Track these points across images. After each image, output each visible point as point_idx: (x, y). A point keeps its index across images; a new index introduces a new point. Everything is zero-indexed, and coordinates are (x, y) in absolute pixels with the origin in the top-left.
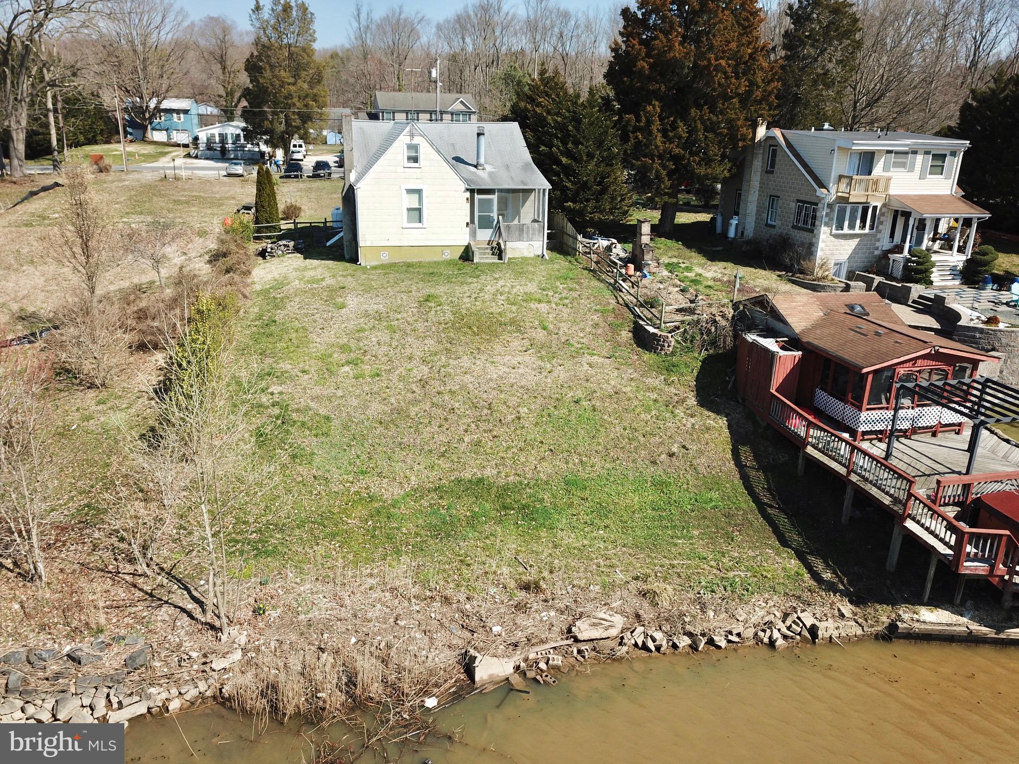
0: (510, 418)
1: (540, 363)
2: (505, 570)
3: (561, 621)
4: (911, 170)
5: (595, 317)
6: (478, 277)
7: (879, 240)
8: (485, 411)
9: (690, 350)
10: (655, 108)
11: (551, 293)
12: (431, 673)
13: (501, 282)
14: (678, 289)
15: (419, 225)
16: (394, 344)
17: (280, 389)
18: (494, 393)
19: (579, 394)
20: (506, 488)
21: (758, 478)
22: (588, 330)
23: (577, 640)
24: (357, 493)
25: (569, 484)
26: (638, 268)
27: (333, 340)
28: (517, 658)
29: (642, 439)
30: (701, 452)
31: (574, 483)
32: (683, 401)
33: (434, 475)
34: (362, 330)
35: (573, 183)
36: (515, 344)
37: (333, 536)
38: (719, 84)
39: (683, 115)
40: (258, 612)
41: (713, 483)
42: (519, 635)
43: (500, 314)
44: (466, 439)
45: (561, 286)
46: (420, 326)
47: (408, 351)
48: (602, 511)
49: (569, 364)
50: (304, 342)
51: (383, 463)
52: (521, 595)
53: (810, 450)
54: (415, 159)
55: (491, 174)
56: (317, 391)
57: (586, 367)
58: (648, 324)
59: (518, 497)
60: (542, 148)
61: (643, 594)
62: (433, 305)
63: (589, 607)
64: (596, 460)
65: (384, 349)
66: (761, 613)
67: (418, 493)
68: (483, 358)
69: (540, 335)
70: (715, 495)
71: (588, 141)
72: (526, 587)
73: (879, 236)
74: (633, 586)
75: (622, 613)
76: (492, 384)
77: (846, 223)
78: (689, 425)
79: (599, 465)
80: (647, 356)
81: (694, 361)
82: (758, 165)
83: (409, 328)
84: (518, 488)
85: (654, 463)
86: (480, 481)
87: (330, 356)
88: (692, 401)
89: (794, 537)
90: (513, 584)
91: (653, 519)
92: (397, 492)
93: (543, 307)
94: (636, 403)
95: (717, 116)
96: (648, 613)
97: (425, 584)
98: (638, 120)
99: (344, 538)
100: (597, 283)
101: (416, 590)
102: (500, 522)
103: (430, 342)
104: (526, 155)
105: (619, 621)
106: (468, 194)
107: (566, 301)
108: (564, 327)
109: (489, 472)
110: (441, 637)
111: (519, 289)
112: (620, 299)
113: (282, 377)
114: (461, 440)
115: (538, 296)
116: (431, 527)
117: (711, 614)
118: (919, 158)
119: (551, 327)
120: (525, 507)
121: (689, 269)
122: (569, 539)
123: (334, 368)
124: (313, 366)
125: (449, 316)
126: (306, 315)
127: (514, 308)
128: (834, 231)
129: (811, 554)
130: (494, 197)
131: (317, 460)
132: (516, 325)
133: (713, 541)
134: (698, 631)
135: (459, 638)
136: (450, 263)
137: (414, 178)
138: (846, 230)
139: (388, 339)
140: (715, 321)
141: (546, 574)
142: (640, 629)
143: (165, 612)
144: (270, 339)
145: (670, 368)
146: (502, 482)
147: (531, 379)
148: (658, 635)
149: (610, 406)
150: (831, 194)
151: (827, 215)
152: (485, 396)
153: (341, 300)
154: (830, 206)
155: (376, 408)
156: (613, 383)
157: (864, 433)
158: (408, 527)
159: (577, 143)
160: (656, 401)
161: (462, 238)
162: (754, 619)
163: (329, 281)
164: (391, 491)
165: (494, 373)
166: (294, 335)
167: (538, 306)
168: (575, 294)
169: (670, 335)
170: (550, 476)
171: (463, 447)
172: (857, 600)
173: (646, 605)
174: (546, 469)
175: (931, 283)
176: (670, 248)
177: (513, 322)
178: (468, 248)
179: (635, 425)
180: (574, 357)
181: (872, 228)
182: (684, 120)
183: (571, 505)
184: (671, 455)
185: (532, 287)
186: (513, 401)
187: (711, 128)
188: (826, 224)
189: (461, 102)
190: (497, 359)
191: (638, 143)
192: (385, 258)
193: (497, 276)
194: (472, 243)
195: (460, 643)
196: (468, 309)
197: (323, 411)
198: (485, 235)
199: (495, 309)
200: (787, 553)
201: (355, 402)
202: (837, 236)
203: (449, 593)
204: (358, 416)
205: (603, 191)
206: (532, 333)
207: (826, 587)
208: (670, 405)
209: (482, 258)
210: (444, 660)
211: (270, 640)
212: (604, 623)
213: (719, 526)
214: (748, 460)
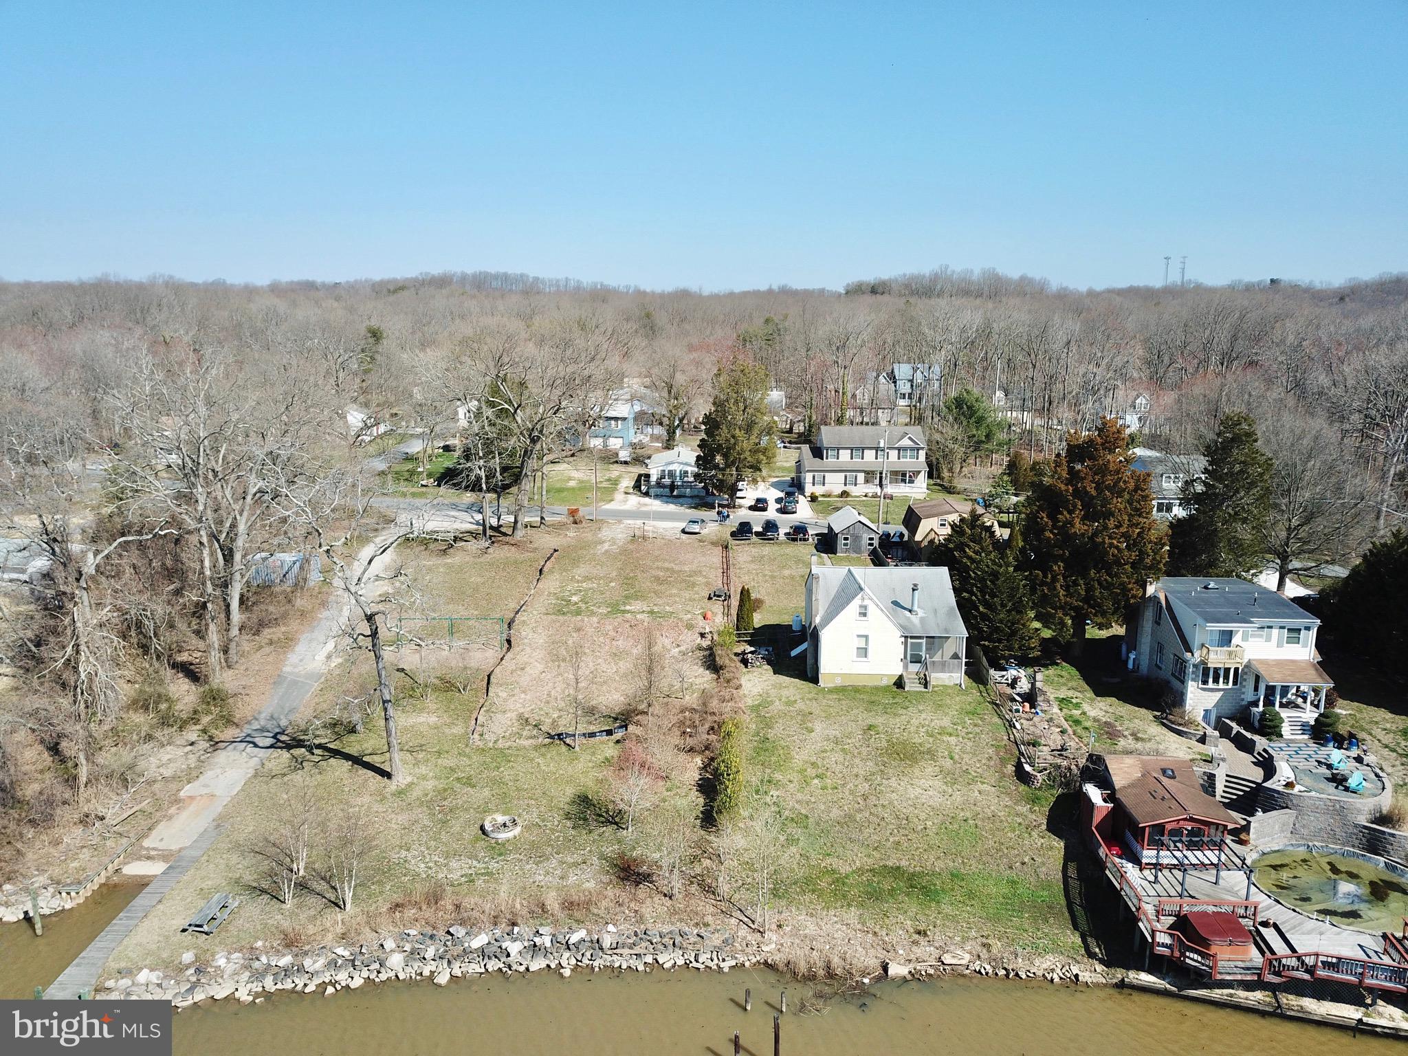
0: (920, 828)
1: (944, 787)
2: (909, 922)
3: (936, 953)
4: (1269, 639)
5: (990, 751)
6: (906, 708)
7: (1244, 693)
8: (904, 822)
9: (1052, 787)
10: (1058, 567)
11: (960, 728)
12: (866, 968)
13: (924, 716)
14: (1059, 730)
15: (865, 659)
16: (847, 763)
17: (777, 793)
18: (911, 809)
19: (968, 814)
20: (913, 875)
21: (1074, 883)
22: (983, 762)
23: (943, 963)
24: (825, 867)
25: (954, 876)
26: (1033, 706)
27: (806, 758)
28: (911, 967)
29: (1006, 851)
30: (1044, 864)
31: (957, 876)
32: (1039, 825)
33: (870, 861)
34: (825, 751)
35: (989, 627)
36: (929, 770)
37: (814, 891)
38: (1113, 555)
39: (1084, 574)
40: (780, 926)
41: (1047, 886)
42: (912, 957)
43: (920, 744)
44: (891, 840)
45: (969, 722)
46: (864, 750)
47: (856, 770)
48: (971, 895)
49: (965, 790)
50: (788, 758)
51: (840, 850)
52: (916, 937)
53: (1107, 872)
54: (865, 615)
55: (922, 619)
56: (799, 796)
57: (977, 793)
58: (1027, 763)
59: (920, 880)
60: (965, 594)
61: (984, 945)
62: (872, 733)
63: (952, 948)
64: (973, 862)
65: (840, 767)
66: (1049, 963)
67: (861, 873)
68: (906, 779)
69: (948, 763)
70: (1046, 893)
71: (1003, 594)
72: (919, 933)
73: (1243, 690)
74: (980, 940)
75: (970, 953)
76: (910, 802)
77: (1211, 680)
78: (1039, 844)
79: (975, 866)
80: (1022, 788)
81: (1050, 797)
82: (1149, 615)
83: (856, 751)
84: (921, 875)
85: (1011, 868)
86: (898, 868)
87: (806, 770)
88: (1044, 827)
89: (1084, 925)
90: (912, 930)
91: (1002, 904)
92: (849, 869)
93: (953, 740)
94: (1006, 824)
95: (1112, 578)
96: (984, 954)
97: (864, 924)
98: (1045, 576)
99: (820, 893)
100: (996, 720)
101: (859, 926)
102: (908, 895)
103: (870, 763)
104: (951, 599)
105: (967, 957)
106: (903, 639)
107: (971, 736)
108: (966, 757)
109: (904, 863)
110: (872, 952)
111: (937, 723)
112: (1012, 736)
113: (777, 784)
114: (887, 840)
115: (950, 730)
116: (867, 893)
117: (1020, 960)
118: (1275, 632)
119: (957, 757)
120: (924, 887)
121: (1077, 706)
122: (947, 909)
123: (809, 780)
124: (795, 777)
125: (884, 744)
126: (789, 736)
127: (931, 740)
128: (1201, 686)
129: (1091, 936)
130: (924, 641)
131: (801, 844)
132: (932, 754)
133: (1035, 920)
134: (1010, 968)
135: (882, 954)
136: (885, 689)
137: (863, 627)
138: (1211, 685)
139: (842, 760)
140: (1070, 769)
141: (931, 927)
142: (978, 962)
143: (733, 921)
144: (767, 754)
145: (1034, 800)
146: (911, 870)
147: (937, 800)
148: (988, 967)
149: (989, 826)
150: (1197, 657)
151: (1193, 672)
152: (904, 811)
153: (810, 725)
154: (1195, 666)
155: (835, 813)
156: (992, 808)
157: (1146, 864)
158: (855, 891)
159: (993, 596)
160: (1020, 824)
161: (897, 669)
162: (1045, 966)
163: (800, 705)
164: (845, 869)
165: (913, 793)
166: (781, 752)
167: (949, 739)
168: (977, 730)
169: (1038, 775)
170: (942, 869)
171: (889, 844)
172: (1107, 964)
173: (985, 951)
174: (939, 865)
175: (1281, 736)
176: (1072, 678)
177: (929, 752)
178: (901, 677)
179: (1003, 841)
180: (969, 784)
181: (1235, 683)
182: (1083, 578)
183: (953, 890)
184: (1023, 864)
185: (946, 722)
186: (923, 816)
187: (1108, 587)
188: (1193, 680)
189: (910, 438)
190: (915, 781)
191: (1044, 595)
192: (838, 682)
193: (921, 708)
194: (904, 674)
195: (882, 957)
196: (897, 739)
197: (803, 811)
198: (915, 668)
199: (917, 740)
200: (1077, 934)
201: (823, 807)
202: (1202, 689)
203: (877, 930)
204: (825, 817)
205: (1014, 633)
206: (942, 762)
207: (1091, 955)
208: (1029, 828)
209: (912, 686)
210: (873, 963)
211: (787, 941)
212: (959, 957)
213: (1042, 912)
214: (1072, 872)
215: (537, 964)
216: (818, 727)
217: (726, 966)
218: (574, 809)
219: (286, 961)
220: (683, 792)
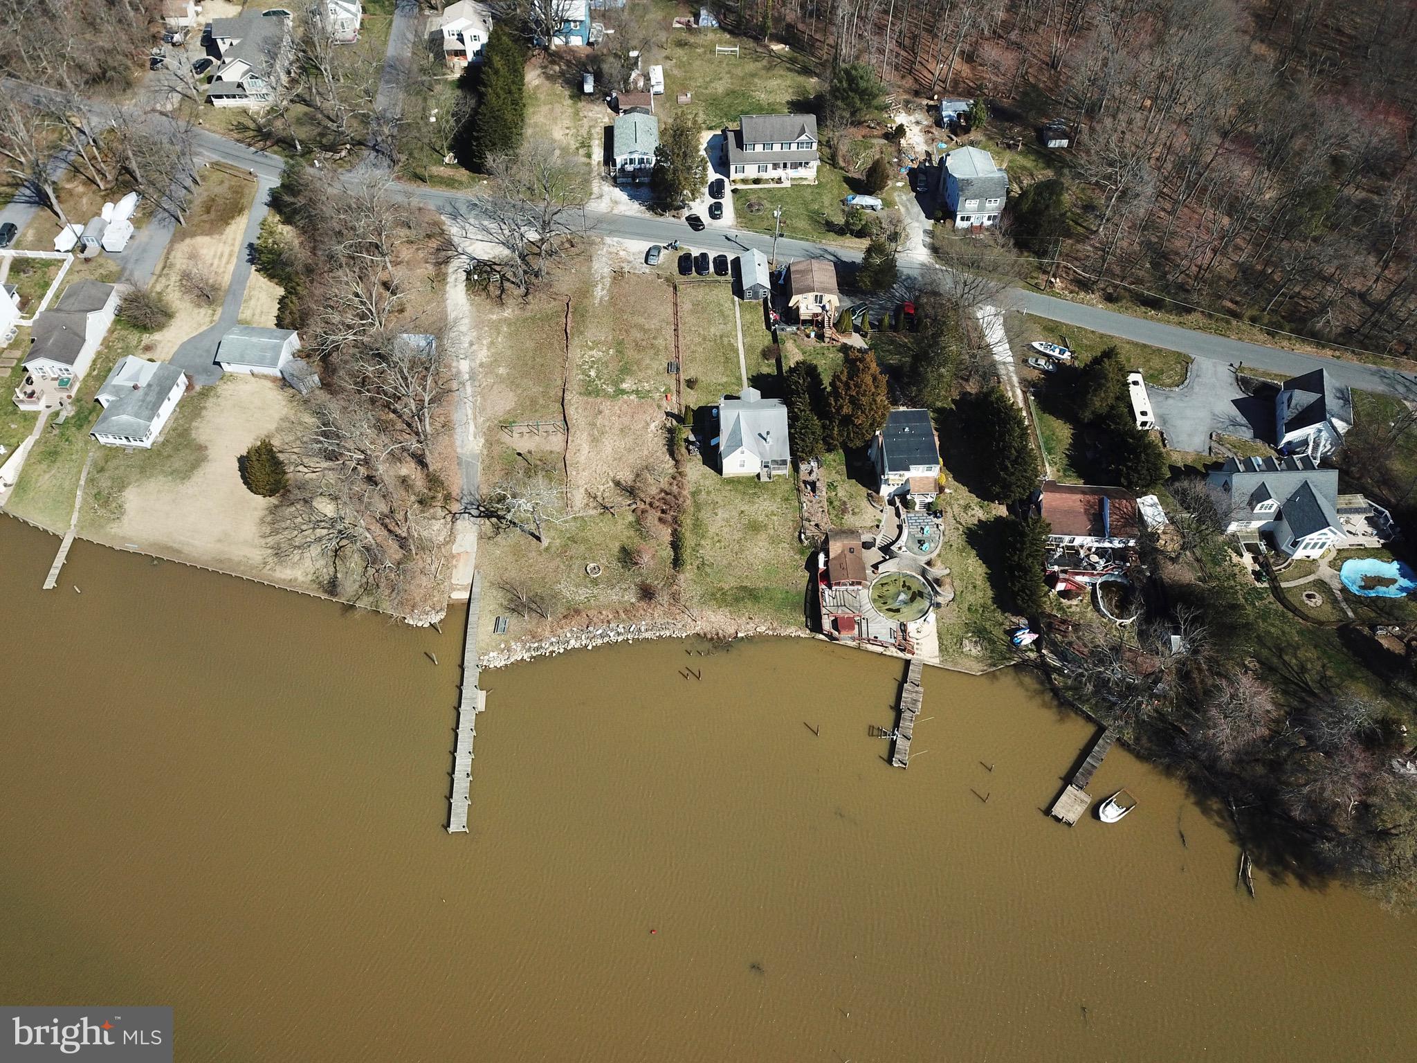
0: (756, 568)
1: (769, 546)
2: (747, 613)
3: (755, 627)
5: (790, 523)
6: (759, 497)
8: (751, 565)
9: (810, 547)
11: (780, 510)
12: (730, 634)
13: (766, 502)
14: (822, 509)
15: (743, 468)
16: (731, 533)
17: (702, 552)
18: (754, 559)
19: (775, 561)
20: (752, 590)
21: (809, 593)
22: (787, 530)
23: (757, 632)
24: (719, 587)
25: (766, 590)
26: (814, 492)
27: (714, 531)
28: (745, 633)
29: (787, 578)
30: (800, 583)
32: (802, 565)
33: (736, 584)
34: (722, 526)
36: (764, 536)
37: (714, 599)
40: (702, 617)
41: (800, 594)
42: (746, 629)
43: (762, 522)
44: (745, 573)
45: (784, 506)
46: (738, 526)
47: (734, 537)
48: (771, 599)
49: (776, 547)
50: (707, 531)
51: (725, 579)
52: (749, 619)
53: (819, 594)
54: (743, 453)
55: (771, 447)
56: (711, 553)
57: (781, 549)
58: (803, 532)
59: (754, 592)
61: (771, 623)
62: (743, 515)
63: (760, 624)
64: (774, 583)
66: (792, 630)
67: (732, 589)
68: (754, 542)
69: (772, 532)
70: (798, 598)
72: (750, 617)
74: (771, 620)
76: (754, 556)
77: (891, 485)
78: (801, 573)
79: (774, 585)
80: (799, 546)
81: (807, 554)
83: (735, 526)
84: (754, 590)
85: (788, 586)
86: (746, 587)
87: (714, 538)
88: (804, 567)
89: (808, 613)
90: (747, 616)
91: (781, 603)
92: (728, 588)
93: (776, 518)
94: (789, 565)
96: (771, 627)
97: (731, 614)
99: (717, 601)
100: (796, 503)
101: (729, 616)
102: (749, 600)
103: (740, 533)
104: (786, 431)
105: (765, 628)
106: (761, 461)
107: (784, 515)
108: (780, 528)
109: (749, 584)
110: (733, 627)
111: (771, 507)
112: (801, 514)
113: (702, 546)
114: (743, 573)
115: (775, 512)
116: (734, 599)
117: (782, 629)
119: (776, 528)
120: (754, 596)
121: (835, 488)
122: (761, 606)
123: (715, 543)
124: (709, 542)
125: (747, 522)
126: (707, 517)
127: (767, 519)
128: (887, 486)
129: (808, 618)
131: (711, 577)
132: (766, 528)
133: (792, 610)
136: (753, 477)
139: (729, 531)
141: (754, 615)
142: (768, 631)
143: (686, 616)
144: (698, 528)
145: (802, 553)
146: (751, 588)
147: (764, 554)
148: (771, 633)
149: (783, 566)
150: (886, 477)
152: (751, 560)
153: (716, 511)
154: (885, 480)
155: (724, 562)
156: (785, 558)
158: (729, 599)
160: (794, 565)
161: (758, 470)
162: (790, 631)
163: (713, 495)
164: (726, 587)
165: (755, 550)
166: (704, 527)
167: (774, 517)
168: (787, 511)
169: (806, 540)
170: (762, 587)
171: (744, 575)
172: (810, 630)
173: (771, 625)
174: (762, 585)
175: (914, 509)
176: (840, 462)
177: (765, 526)
178: (758, 474)
179: (787, 573)
180: (779, 544)
183: (765, 597)
184: (796, 581)
185: (774, 507)
186: (758, 562)
188: (884, 483)
190: (757, 543)
192: (731, 476)
193: (765, 494)
194: (760, 473)
195: (736, 629)
196: (752, 519)
197: (712, 561)
198: (766, 470)
199: (761, 520)
200: (805, 617)
201: (720, 558)
203: (735, 617)
204: (720, 563)
206: (769, 531)
207: (807, 626)
208: (797, 568)
209: (764, 479)
210: (732, 631)
211: (704, 624)
212: (762, 629)
213: (794, 607)
214: (810, 587)
215: (620, 639)
216: (720, 512)
217: (684, 635)
218: (621, 555)
219: (536, 645)
220: (663, 547)
